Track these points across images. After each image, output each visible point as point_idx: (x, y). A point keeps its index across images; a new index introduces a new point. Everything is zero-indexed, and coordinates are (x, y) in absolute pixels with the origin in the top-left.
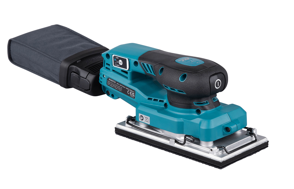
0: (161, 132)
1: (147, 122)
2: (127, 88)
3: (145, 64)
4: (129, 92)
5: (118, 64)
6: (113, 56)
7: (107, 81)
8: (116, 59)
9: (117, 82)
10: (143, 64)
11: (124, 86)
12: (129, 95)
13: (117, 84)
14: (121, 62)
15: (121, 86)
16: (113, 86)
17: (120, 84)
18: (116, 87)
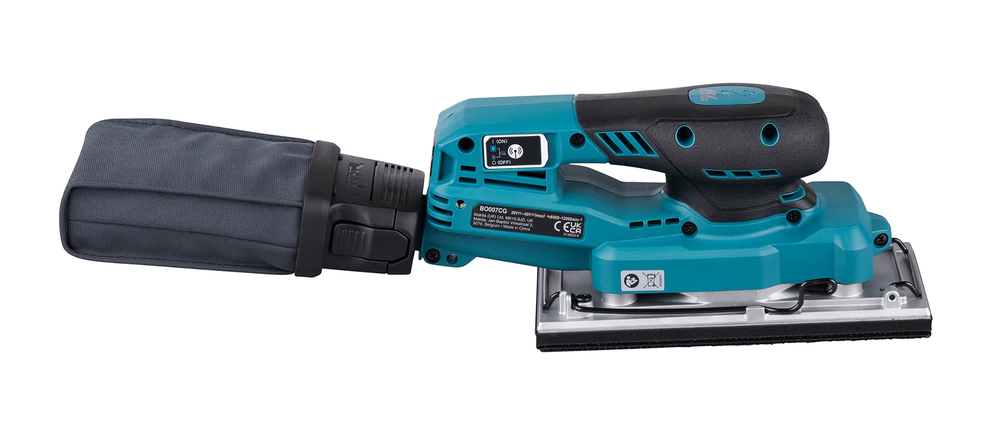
1: (654, 285)
2: (551, 217)
3: (612, 135)
4: (560, 226)
5: (507, 157)
6: (486, 139)
7: (473, 216)
8: (498, 146)
9: (510, 209)
12: (561, 234)
13: (513, 213)
14: (516, 151)
15: (526, 218)
16: (495, 223)
18: (509, 225)
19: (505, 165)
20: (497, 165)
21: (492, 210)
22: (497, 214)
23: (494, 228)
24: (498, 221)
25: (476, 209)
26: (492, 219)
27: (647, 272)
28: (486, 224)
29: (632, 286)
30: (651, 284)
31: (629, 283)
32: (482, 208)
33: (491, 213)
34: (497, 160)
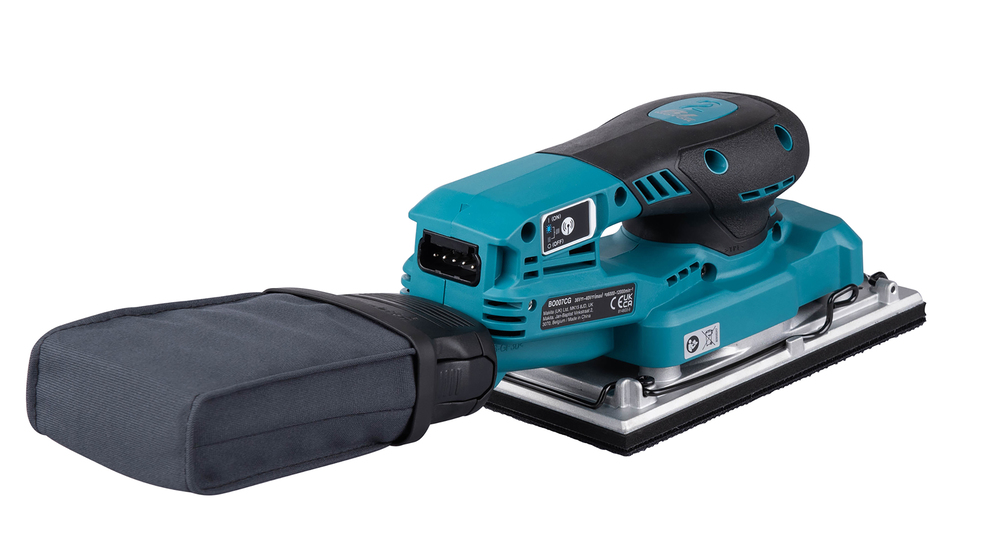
0: (733, 352)
9: (574, 296)
10: (639, 184)
11: (598, 292)
15: (587, 302)
17: (584, 294)
19: (559, 245)
20: (552, 248)
21: (558, 303)
22: (563, 306)
23: (561, 325)
24: (564, 315)
25: (546, 308)
26: (559, 314)
27: (705, 329)
28: (554, 322)
29: (694, 350)
30: (709, 342)
31: (691, 347)
32: (550, 304)
33: (558, 307)
34: (552, 241)
